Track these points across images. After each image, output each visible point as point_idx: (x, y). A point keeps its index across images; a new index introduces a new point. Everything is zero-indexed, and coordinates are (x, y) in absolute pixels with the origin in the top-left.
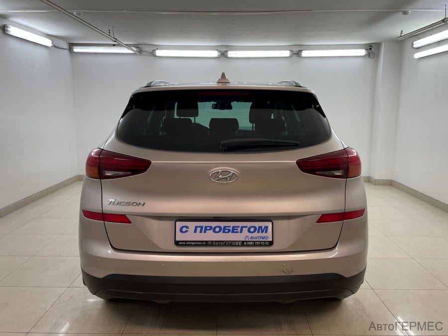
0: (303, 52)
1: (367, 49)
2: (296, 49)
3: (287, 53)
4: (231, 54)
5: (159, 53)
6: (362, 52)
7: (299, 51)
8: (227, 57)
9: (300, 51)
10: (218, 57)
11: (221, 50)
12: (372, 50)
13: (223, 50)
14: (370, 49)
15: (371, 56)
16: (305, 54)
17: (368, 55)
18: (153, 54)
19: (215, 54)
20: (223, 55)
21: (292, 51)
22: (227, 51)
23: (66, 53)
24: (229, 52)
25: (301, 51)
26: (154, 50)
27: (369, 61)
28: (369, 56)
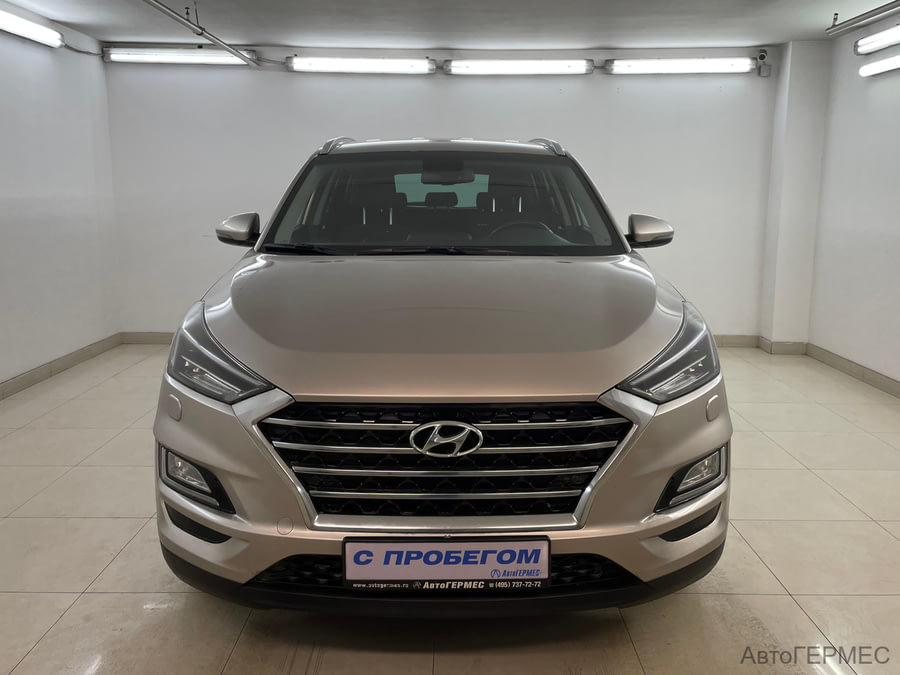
0: (616, 62)
1: (754, 59)
2: (599, 58)
3: (580, 66)
4: (458, 67)
5: (299, 64)
6: (745, 64)
7: (607, 61)
8: (448, 74)
9: (610, 62)
10: (429, 74)
11: (437, 59)
12: (766, 59)
13: (441, 57)
14: (762, 57)
15: (764, 73)
16: (620, 67)
17: (758, 70)
18: (286, 66)
19: (423, 66)
20: (441, 69)
21: (592, 60)
22: (450, 61)
23: (94, 63)
24: (454, 63)
25: (612, 61)
26: (289, 58)
27: (759, 85)
28: (759, 74)
